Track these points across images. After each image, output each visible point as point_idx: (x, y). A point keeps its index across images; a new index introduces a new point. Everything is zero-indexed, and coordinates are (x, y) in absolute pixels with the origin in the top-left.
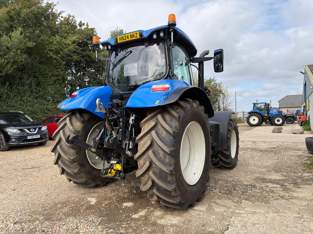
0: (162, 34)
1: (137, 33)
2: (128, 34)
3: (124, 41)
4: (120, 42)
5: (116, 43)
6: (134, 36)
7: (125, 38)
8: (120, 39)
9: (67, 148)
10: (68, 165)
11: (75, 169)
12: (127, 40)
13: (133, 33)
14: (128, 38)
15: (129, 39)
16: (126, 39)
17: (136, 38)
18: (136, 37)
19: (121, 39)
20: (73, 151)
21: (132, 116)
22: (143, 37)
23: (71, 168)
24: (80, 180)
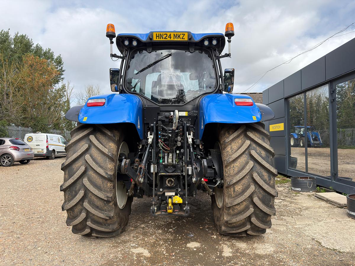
0: (214, 42)
1: (184, 34)
2: (170, 33)
3: (164, 40)
4: (156, 40)
5: (149, 41)
6: (179, 36)
7: (164, 36)
8: (157, 36)
9: (102, 181)
10: (100, 207)
11: (109, 211)
12: (169, 39)
13: (179, 34)
14: (171, 37)
15: (172, 39)
16: (167, 39)
17: (183, 40)
18: (182, 38)
19: (159, 36)
20: (111, 185)
21: (189, 134)
22: (192, 41)
23: (103, 210)
24: (110, 227)
